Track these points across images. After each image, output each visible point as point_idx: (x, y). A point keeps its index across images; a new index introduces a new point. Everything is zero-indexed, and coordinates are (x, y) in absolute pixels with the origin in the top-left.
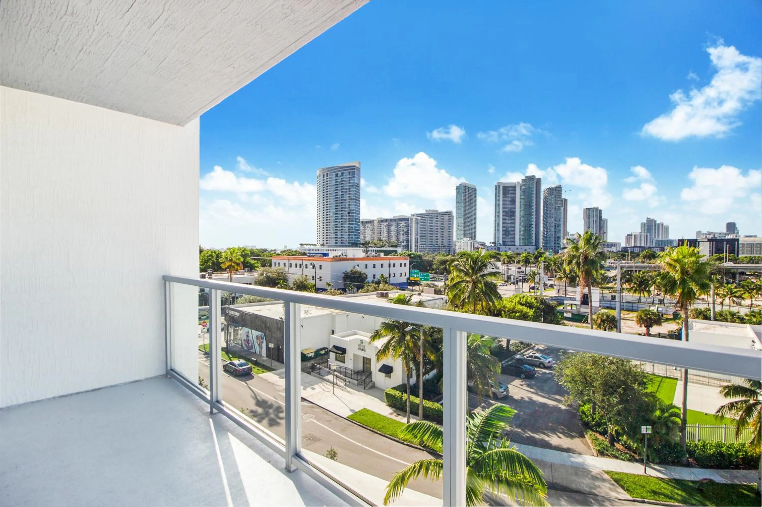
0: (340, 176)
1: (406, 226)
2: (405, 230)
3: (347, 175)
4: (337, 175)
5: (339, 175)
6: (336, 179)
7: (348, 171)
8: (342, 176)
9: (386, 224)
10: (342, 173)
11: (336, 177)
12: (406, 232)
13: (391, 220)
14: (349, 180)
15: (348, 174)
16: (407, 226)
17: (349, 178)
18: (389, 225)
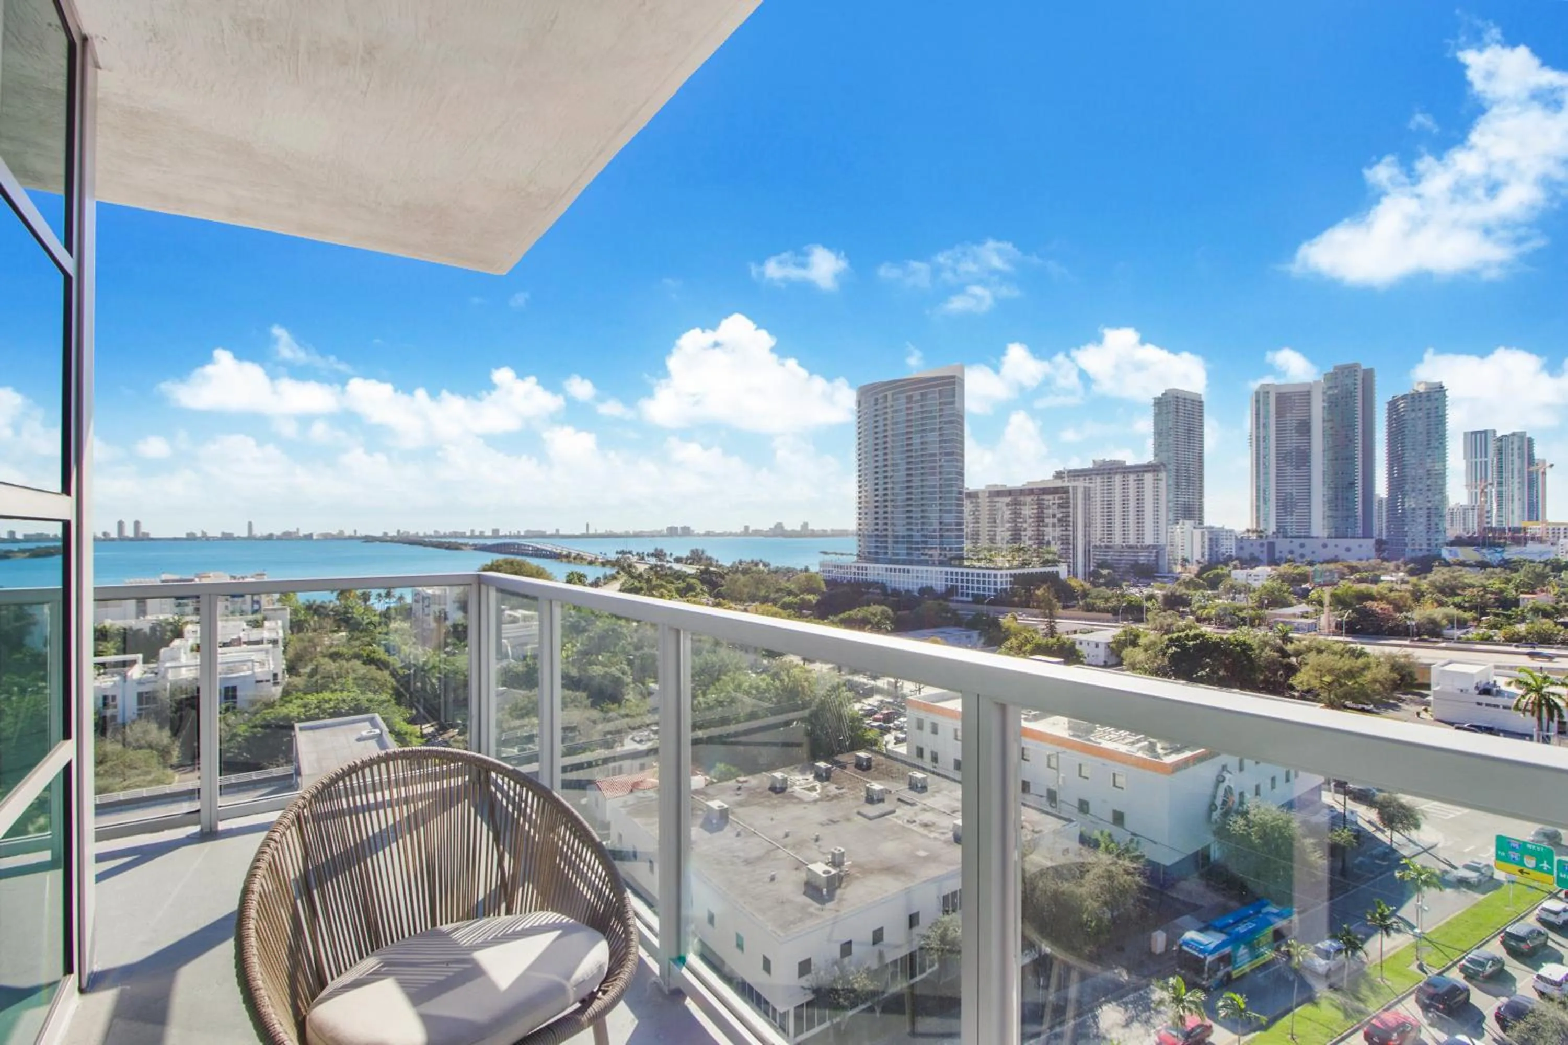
0: (917, 401)
1: (1060, 506)
2: (1059, 516)
3: (934, 398)
4: (909, 399)
5: (914, 399)
6: (908, 409)
7: (937, 389)
8: (922, 400)
9: (1008, 499)
10: (922, 394)
11: (907, 403)
12: (1059, 520)
13: (1022, 492)
14: (941, 410)
15: (937, 395)
16: (1064, 505)
17: (940, 404)
18: (1016, 503)
